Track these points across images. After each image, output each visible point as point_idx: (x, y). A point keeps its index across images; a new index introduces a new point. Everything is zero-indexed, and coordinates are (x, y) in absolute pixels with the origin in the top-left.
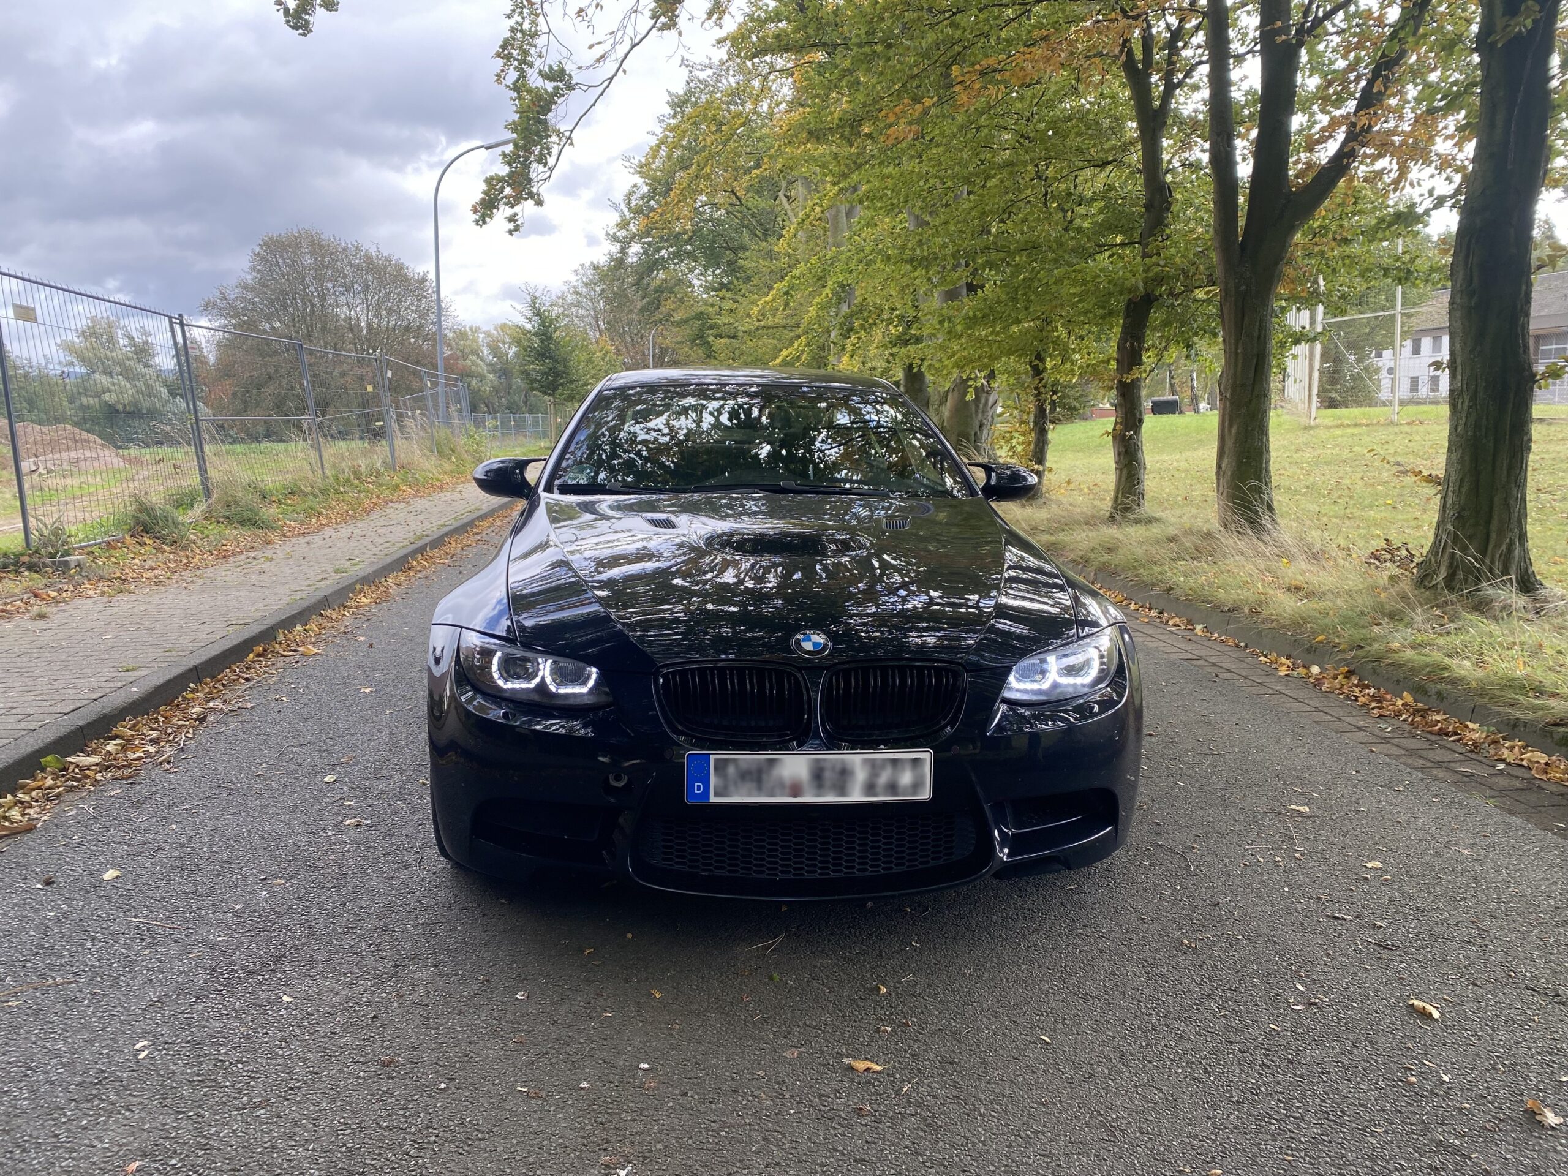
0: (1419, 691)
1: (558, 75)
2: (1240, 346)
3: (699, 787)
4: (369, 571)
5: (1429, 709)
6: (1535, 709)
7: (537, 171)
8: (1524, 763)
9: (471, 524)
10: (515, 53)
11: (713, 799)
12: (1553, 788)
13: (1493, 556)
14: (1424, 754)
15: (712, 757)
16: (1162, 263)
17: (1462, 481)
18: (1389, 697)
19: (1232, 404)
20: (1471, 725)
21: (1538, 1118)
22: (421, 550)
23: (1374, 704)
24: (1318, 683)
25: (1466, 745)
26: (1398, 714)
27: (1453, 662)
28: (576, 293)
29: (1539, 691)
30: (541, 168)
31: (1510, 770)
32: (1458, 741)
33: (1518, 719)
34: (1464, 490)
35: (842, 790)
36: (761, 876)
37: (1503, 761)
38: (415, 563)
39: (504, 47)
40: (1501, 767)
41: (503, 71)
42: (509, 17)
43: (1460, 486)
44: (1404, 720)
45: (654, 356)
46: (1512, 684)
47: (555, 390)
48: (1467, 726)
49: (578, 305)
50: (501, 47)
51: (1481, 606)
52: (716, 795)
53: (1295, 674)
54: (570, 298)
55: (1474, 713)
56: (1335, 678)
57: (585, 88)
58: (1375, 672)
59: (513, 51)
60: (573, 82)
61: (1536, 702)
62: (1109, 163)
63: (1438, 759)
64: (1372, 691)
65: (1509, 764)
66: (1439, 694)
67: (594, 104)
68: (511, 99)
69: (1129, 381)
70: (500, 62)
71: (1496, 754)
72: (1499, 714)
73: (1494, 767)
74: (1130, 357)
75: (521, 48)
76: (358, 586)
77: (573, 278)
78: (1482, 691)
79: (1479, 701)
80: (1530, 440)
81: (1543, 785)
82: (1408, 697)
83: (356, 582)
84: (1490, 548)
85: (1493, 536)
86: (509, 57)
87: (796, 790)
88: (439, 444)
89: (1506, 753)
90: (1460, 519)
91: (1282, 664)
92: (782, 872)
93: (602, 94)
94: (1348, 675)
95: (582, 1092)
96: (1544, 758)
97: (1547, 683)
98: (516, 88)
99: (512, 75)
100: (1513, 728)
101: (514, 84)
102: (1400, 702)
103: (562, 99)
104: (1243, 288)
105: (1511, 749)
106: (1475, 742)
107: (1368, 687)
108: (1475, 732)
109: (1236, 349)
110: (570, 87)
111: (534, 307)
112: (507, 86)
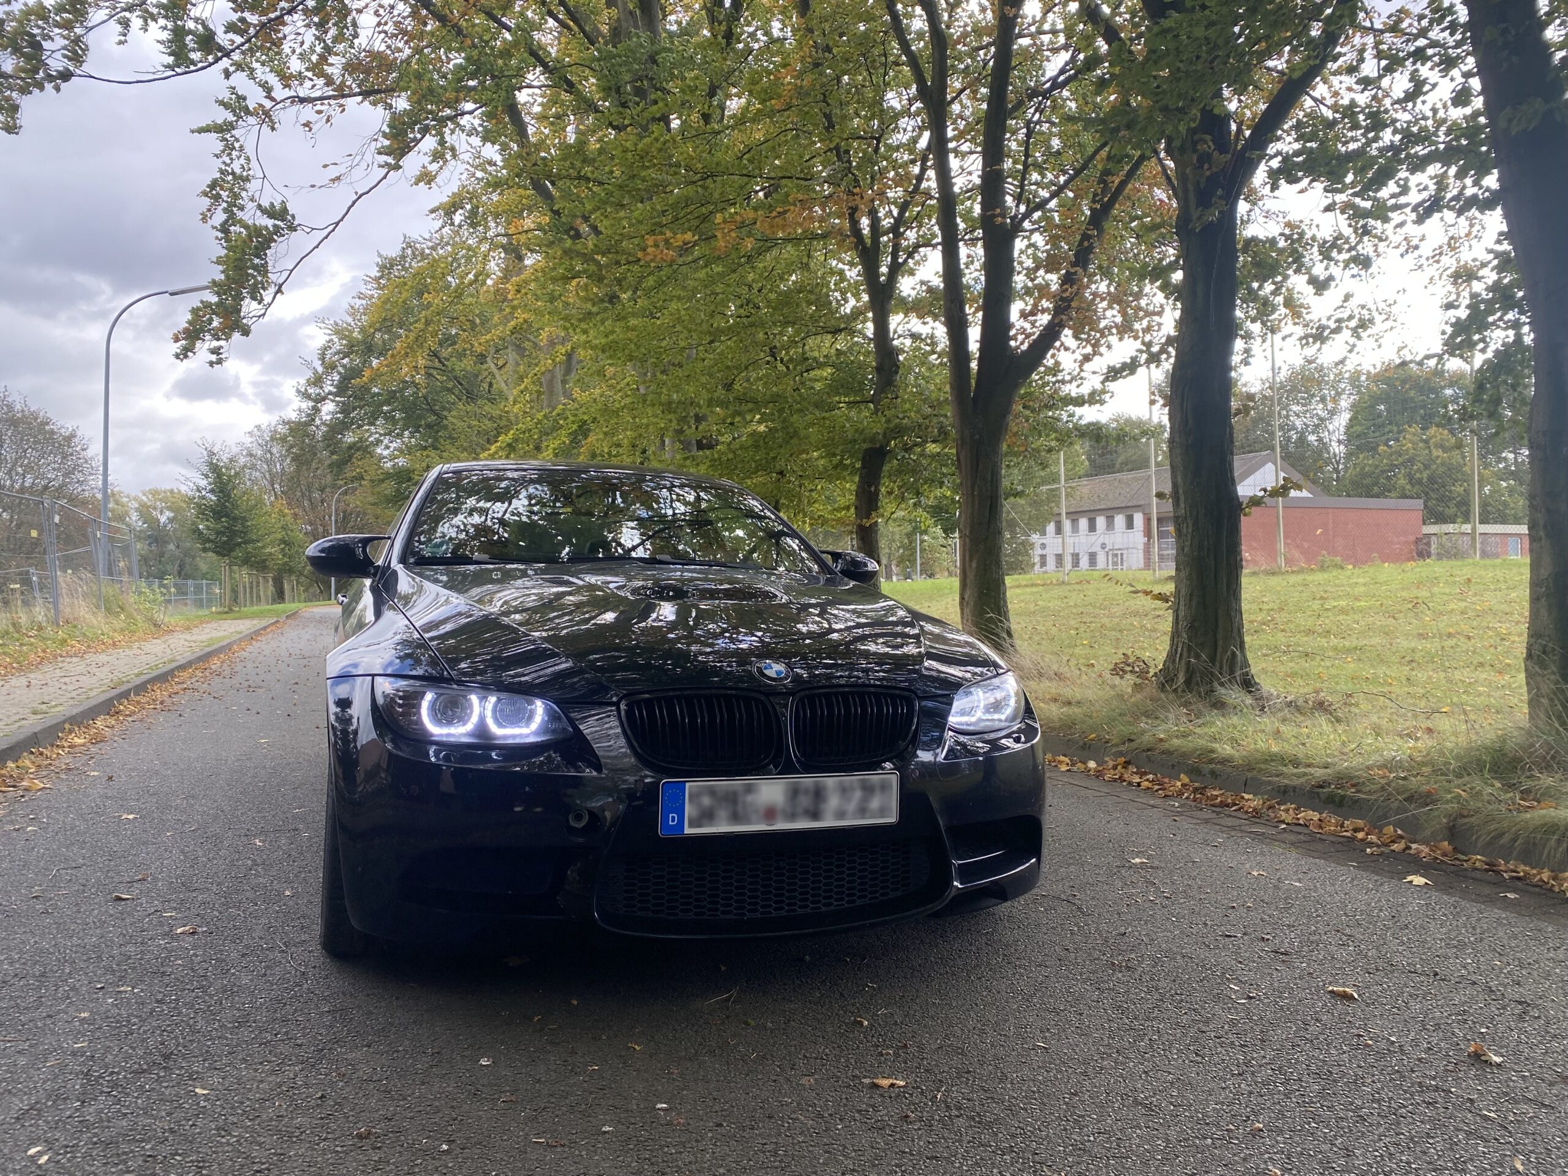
0: (1194, 772)
1: (279, 213)
2: (976, 488)
3: (673, 818)
4: (75, 711)
5: (1206, 787)
6: (1298, 776)
7: (249, 307)
8: (1301, 822)
9: (171, 673)
10: (224, 194)
11: (688, 831)
12: (1332, 838)
13: (1222, 660)
14: (1214, 821)
15: (687, 785)
16: (901, 416)
17: (1191, 595)
18: (1166, 780)
19: (971, 540)
20: (1246, 796)
21: (1483, 1058)
22: (125, 695)
23: (1157, 787)
24: (1099, 774)
25: (1247, 812)
26: (1180, 794)
27: (1216, 745)
28: (251, 455)
29: (1296, 763)
30: (254, 305)
31: (1290, 828)
32: (1239, 810)
33: (1286, 786)
34: (1194, 603)
35: (815, 815)
36: (728, 917)
37: (1283, 822)
38: (121, 707)
39: (213, 185)
40: (1284, 826)
41: (209, 210)
42: (217, 156)
43: (1190, 600)
44: (1187, 798)
45: (336, 521)
46: (1272, 758)
47: (231, 550)
48: (1243, 798)
49: (253, 467)
50: (208, 186)
51: (1219, 705)
52: (691, 825)
53: (1075, 769)
54: (242, 460)
55: (1248, 785)
56: (1115, 768)
57: (308, 230)
58: (1150, 760)
59: (222, 192)
60: (296, 223)
61: (1296, 771)
62: (841, 331)
63: (1230, 824)
64: (1151, 777)
65: (1288, 824)
66: (1213, 773)
67: (317, 247)
68: (217, 238)
69: (868, 525)
70: (207, 201)
71: (1276, 817)
72: (1269, 783)
73: (1277, 827)
74: (868, 502)
75: (231, 190)
76: (67, 726)
77: (248, 440)
78: (1250, 765)
79: (1249, 775)
80: (1241, 560)
81: (1323, 837)
82: (1185, 779)
83: (64, 722)
84: (1218, 653)
85: (1220, 643)
86: (217, 198)
87: (770, 814)
88: (107, 601)
89: (1284, 815)
90: (1192, 628)
91: (1061, 762)
92: (749, 911)
93: (326, 237)
94: (1126, 764)
95: (607, 1136)
96: (1316, 816)
97: (1301, 756)
98: (224, 229)
99: (220, 217)
100: (1285, 793)
101: (221, 225)
102: (1179, 784)
103: (282, 239)
104: (977, 437)
105: (1287, 811)
106: (1255, 810)
107: (1146, 773)
108: (1252, 801)
109: (973, 490)
110: (292, 228)
111: (211, 463)
112: (214, 227)
